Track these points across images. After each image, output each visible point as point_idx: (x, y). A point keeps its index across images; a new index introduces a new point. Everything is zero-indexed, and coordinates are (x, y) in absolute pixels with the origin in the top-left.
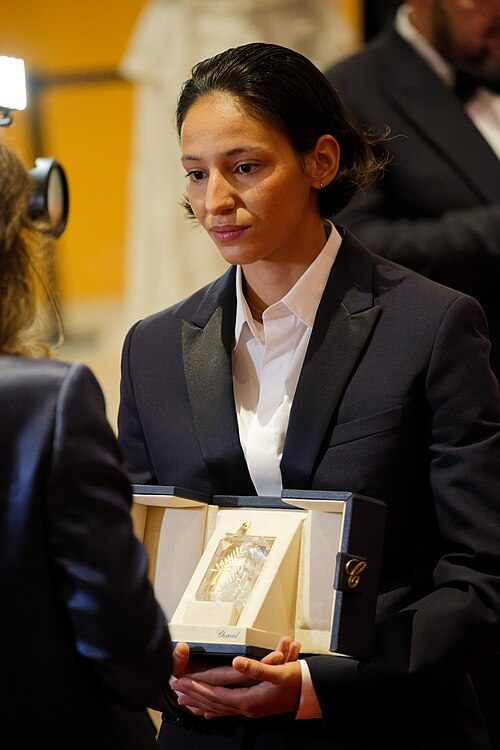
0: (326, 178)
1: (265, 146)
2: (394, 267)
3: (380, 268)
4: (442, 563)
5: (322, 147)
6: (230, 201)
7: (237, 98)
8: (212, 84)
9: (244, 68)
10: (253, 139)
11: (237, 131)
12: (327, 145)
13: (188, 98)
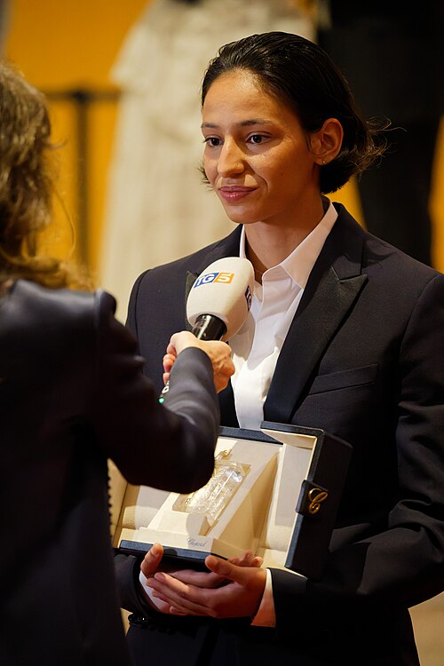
0: (328, 157)
1: (276, 122)
2: (381, 243)
3: (369, 243)
4: (399, 506)
5: (327, 129)
6: (241, 166)
7: (256, 76)
8: (235, 63)
9: (264, 51)
10: (265, 113)
11: (252, 105)
12: (332, 128)
13: (213, 73)
